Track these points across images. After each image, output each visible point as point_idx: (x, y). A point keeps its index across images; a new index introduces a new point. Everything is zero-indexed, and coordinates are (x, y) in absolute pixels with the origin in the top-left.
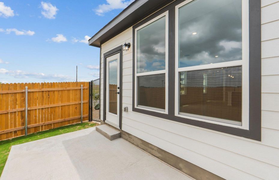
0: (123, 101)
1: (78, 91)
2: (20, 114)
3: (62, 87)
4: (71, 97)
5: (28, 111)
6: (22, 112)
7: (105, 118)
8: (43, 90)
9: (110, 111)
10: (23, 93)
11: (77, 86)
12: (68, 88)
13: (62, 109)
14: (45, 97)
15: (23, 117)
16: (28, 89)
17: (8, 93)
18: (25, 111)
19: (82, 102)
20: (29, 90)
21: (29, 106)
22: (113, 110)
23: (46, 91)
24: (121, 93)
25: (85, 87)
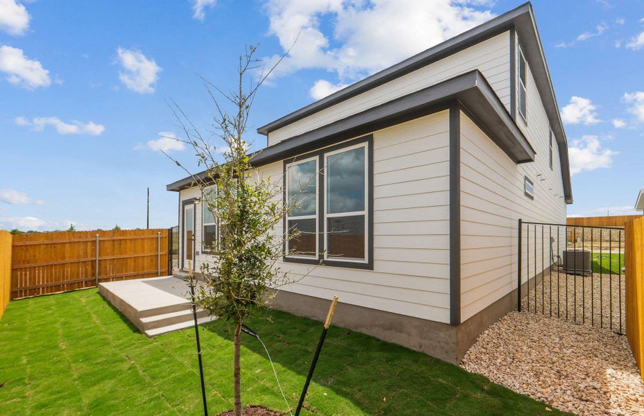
0: (196, 248)
1: (155, 240)
2: (90, 264)
3: (135, 235)
4: (146, 247)
5: (99, 260)
6: (93, 262)
7: (183, 266)
8: (115, 238)
9: (187, 259)
10: (94, 242)
11: (153, 234)
12: (142, 237)
13: (135, 261)
14: (116, 246)
15: (93, 268)
16: (99, 237)
17: (79, 242)
18: (95, 260)
19: (160, 253)
20: (101, 239)
21: (100, 256)
22: (189, 257)
23: (117, 240)
24: (194, 240)
25: (164, 236)
